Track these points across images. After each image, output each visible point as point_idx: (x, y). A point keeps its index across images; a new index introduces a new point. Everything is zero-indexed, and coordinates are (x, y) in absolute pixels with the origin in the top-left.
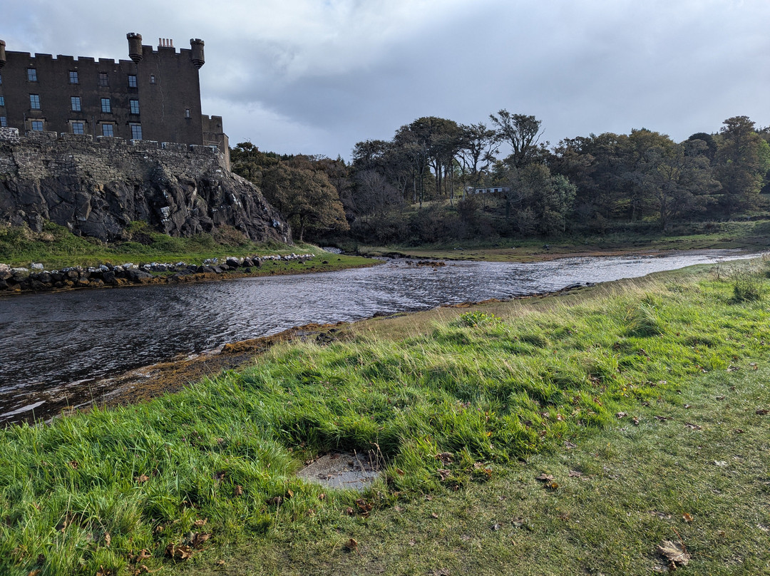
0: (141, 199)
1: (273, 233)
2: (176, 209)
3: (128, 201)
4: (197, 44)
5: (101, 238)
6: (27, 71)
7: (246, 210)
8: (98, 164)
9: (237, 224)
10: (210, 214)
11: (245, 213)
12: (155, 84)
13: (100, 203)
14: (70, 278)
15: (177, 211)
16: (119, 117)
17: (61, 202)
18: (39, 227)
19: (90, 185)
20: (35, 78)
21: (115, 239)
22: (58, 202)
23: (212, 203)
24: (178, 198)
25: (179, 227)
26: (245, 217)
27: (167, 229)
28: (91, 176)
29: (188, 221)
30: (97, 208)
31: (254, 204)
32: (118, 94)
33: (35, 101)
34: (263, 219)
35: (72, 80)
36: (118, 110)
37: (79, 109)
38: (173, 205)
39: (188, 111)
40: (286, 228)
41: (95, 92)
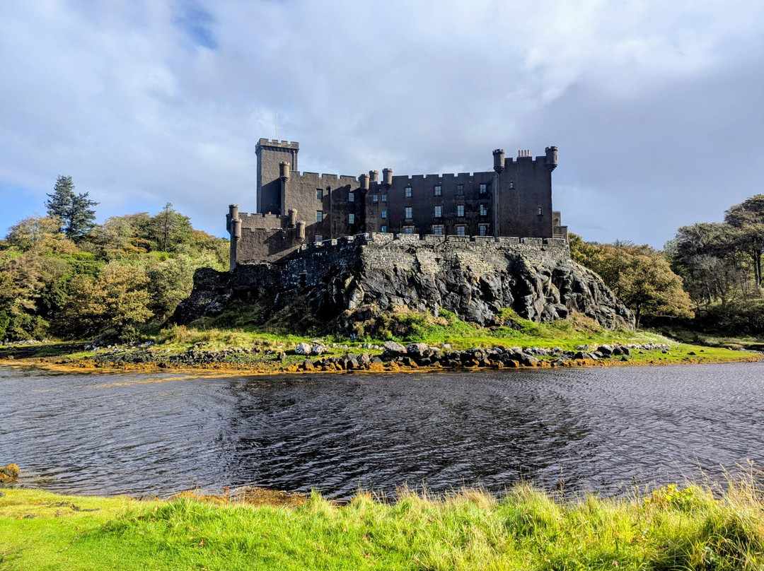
0: (507, 288)
1: (621, 321)
2: (536, 297)
3: (498, 290)
4: (551, 151)
5: (480, 323)
6: (405, 190)
7: (594, 298)
8: (475, 260)
9: (587, 311)
10: (563, 301)
11: (593, 301)
12: (513, 189)
13: (478, 293)
14: (476, 358)
15: (537, 299)
16: (471, 219)
17: (450, 292)
18: (436, 313)
19: (470, 278)
20: (410, 195)
21: (489, 323)
22: (447, 292)
23: (563, 291)
24: (538, 287)
25: (539, 313)
26: (594, 304)
27: (530, 315)
28: (470, 270)
29: (546, 308)
30: (475, 297)
31: (600, 292)
32: (471, 201)
33: (409, 212)
34: (610, 307)
35: (437, 193)
36: (470, 214)
37: (440, 216)
38: (534, 293)
39: (540, 209)
40: (632, 316)
41: (454, 201)
